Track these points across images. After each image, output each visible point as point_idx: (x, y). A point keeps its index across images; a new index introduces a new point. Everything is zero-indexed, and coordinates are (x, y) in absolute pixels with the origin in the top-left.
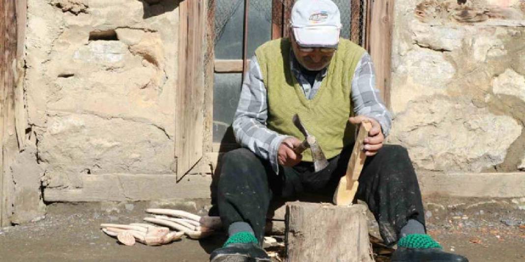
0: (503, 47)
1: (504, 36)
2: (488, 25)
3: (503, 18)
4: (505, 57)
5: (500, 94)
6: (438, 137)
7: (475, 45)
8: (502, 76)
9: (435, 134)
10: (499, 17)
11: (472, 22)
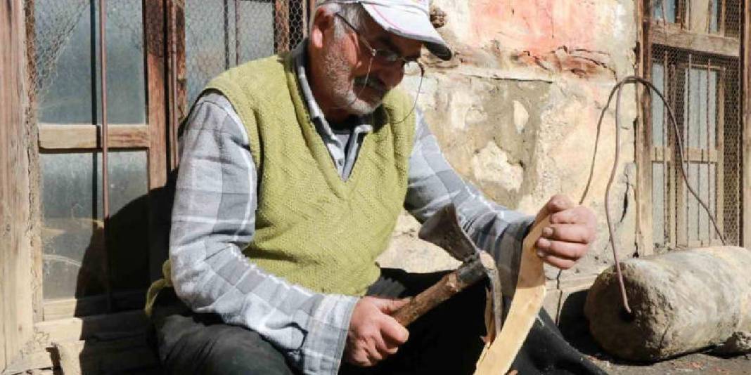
0: (482, 109)
1: (482, 92)
2: (461, 74)
3: (476, 64)
4: (485, 123)
5: (483, 181)
6: (415, 254)
7: (452, 103)
8: (484, 152)
9: (412, 249)
10: (471, 62)
11: (443, 68)
